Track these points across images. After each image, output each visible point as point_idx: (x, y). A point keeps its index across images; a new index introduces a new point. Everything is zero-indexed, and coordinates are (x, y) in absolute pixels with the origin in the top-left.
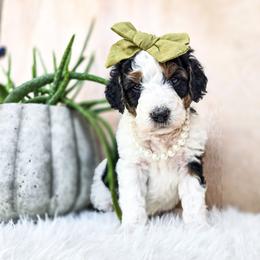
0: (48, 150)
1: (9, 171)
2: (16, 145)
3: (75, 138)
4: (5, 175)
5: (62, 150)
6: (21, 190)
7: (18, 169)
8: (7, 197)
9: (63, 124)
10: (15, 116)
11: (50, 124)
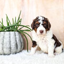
0: (16, 41)
1: (9, 45)
2: (10, 40)
3: (20, 38)
4: (9, 46)
5: (18, 41)
6: (12, 49)
7: (11, 45)
8: (9, 50)
9: (18, 36)
10: (9, 34)
11: (15, 36)
